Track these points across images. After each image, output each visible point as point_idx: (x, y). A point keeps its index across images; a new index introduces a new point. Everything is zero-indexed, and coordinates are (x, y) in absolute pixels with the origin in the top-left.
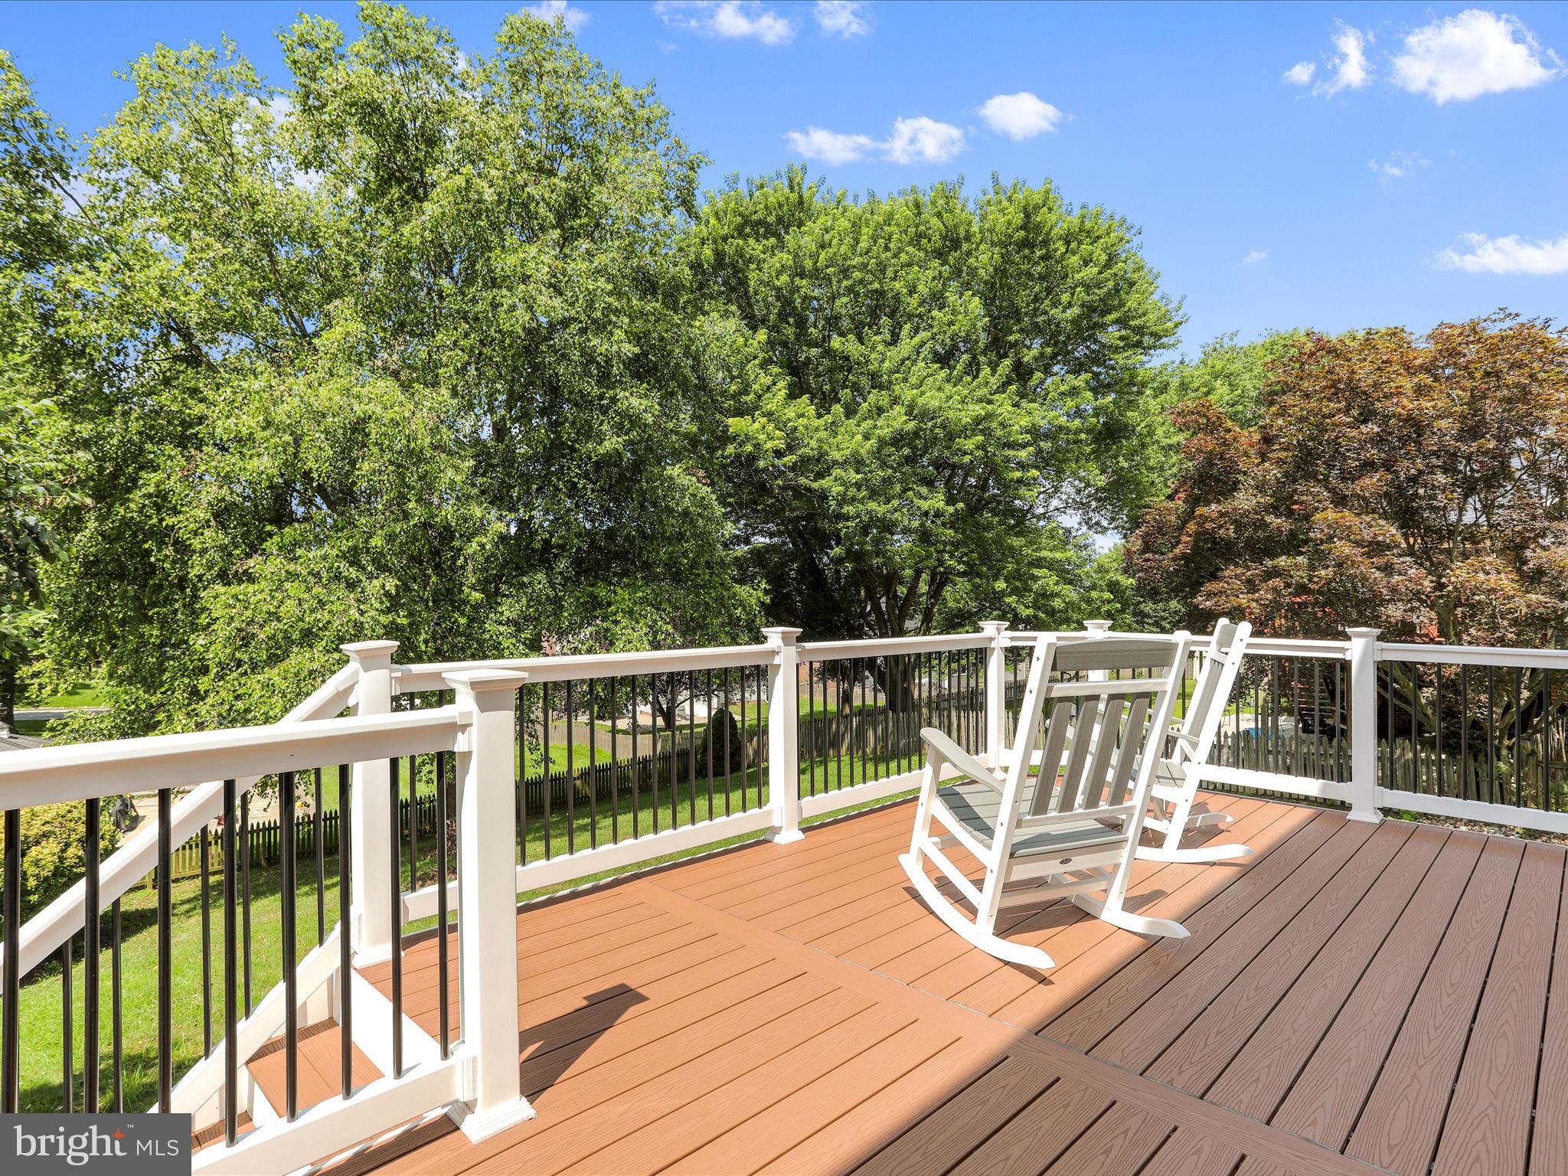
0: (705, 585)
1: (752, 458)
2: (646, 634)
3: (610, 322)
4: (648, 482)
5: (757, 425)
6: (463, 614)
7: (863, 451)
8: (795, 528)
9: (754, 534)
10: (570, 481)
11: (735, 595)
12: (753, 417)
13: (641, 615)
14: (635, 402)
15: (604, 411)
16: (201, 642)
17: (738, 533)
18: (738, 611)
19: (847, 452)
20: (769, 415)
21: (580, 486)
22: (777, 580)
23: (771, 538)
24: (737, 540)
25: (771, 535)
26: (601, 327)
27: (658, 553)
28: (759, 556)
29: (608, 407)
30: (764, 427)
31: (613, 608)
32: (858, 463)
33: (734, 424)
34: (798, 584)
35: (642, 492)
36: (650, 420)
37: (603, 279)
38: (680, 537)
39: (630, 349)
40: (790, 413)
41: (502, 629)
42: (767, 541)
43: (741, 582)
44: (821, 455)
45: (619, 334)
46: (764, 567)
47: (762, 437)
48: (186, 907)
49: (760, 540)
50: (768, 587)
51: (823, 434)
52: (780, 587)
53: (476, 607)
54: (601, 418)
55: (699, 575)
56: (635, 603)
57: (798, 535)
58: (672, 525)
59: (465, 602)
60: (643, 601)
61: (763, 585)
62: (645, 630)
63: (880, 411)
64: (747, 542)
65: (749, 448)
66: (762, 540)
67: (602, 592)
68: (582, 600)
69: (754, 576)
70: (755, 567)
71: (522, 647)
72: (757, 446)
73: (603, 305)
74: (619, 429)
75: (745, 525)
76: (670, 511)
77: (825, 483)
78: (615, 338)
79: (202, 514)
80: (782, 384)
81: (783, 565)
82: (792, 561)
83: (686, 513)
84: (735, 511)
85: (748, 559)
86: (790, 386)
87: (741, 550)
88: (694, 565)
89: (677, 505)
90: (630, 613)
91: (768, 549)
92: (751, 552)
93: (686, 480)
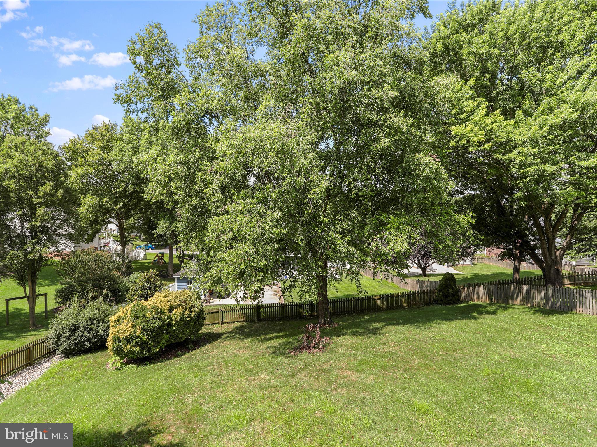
0: (438, 215)
1: (465, 148)
2: (406, 239)
3: (383, 81)
4: (406, 163)
5: (468, 128)
6: (320, 228)
7: (538, 136)
8: (488, 186)
9: (466, 189)
10: (367, 165)
11: (455, 219)
12: (465, 125)
13: (403, 230)
14: (396, 119)
15: (380, 127)
16: (208, 240)
17: (457, 188)
18: (457, 228)
19: (527, 136)
20: (476, 124)
21: (372, 167)
22: (479, 211)
23: (475, 191)
24: (457, 192)
25: (475, 189)
26: (379, 84)
27: (412, 198)
28: (468, 200)
29: (383, 125)
30: (472, 130)
31: (389, 226)
32: (534, 142)
33: (455, 130)
34: (490, 213)
35: (404, 168)
36: (405, 129)
37: (378, 60)
38: (424, 190)
39: (393, 94)
40: (488, 120)
41: (337, 235)
42: (473, 192)
43: (459, 212)
44: (508, 141)
45: (387, 86)
46: (471, 205)
47: (471, 135)
48: (226, 335)
49: (469, 193)
50: (474, 215)
51: (510, 129)
52: (480, 215)
53: (326, 225)
54: (379, 130)
55: (435, 209)
56: (400, 223)
57: (490, 189)
58: (419, 184)
59: (321, 223)
60: (405, 223)
61: (471, 214)
62: (405, 237)
63: (551, 110)
64: (462, 193)
65: (463, 142)
66: (471, 192)
67: (384, 218)
68: (374, 222)
69: (466, 208)
70: (466, 205)
71: (345, 244)
72: (468, 141)
73: (379, 72)
74: (389, 135)
75: (461, 185)
76: (418, 176)
77: (511, 156)
78: (385, 88)
79: (215, 188)
80: (483, 106)
81: (482, 203)
82: (487, 202)
83: (427, 178)
84: (457, 178)
85: (462, 201)
86: (488, 107)
87: (459, 197)
88: (432, 204)
89: (422, 173)
90: (398, 228)
91: (473, 196)
92: (464, 198)
93: (427, 159)
